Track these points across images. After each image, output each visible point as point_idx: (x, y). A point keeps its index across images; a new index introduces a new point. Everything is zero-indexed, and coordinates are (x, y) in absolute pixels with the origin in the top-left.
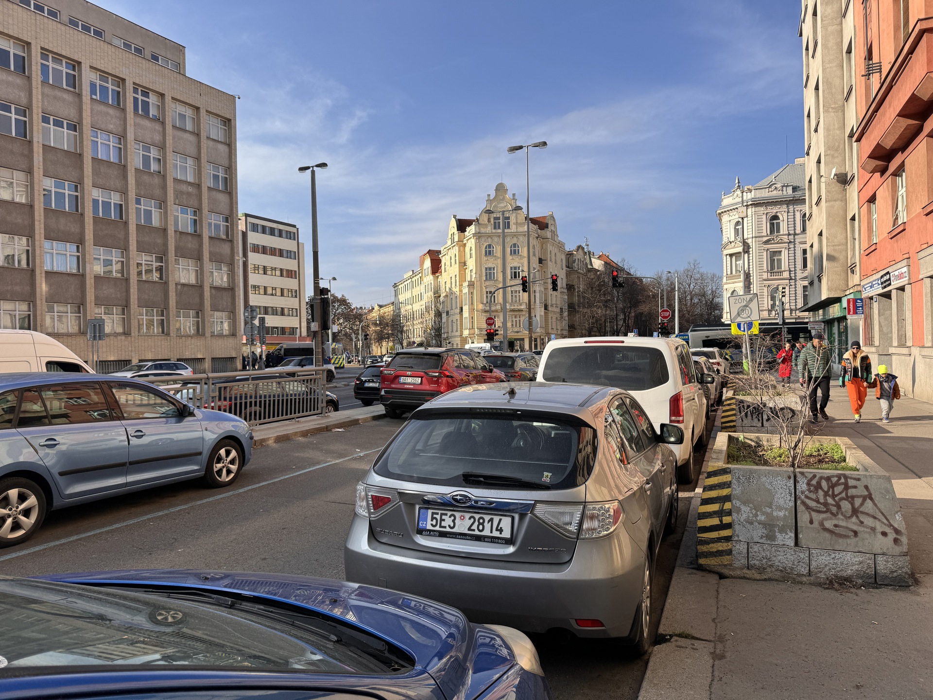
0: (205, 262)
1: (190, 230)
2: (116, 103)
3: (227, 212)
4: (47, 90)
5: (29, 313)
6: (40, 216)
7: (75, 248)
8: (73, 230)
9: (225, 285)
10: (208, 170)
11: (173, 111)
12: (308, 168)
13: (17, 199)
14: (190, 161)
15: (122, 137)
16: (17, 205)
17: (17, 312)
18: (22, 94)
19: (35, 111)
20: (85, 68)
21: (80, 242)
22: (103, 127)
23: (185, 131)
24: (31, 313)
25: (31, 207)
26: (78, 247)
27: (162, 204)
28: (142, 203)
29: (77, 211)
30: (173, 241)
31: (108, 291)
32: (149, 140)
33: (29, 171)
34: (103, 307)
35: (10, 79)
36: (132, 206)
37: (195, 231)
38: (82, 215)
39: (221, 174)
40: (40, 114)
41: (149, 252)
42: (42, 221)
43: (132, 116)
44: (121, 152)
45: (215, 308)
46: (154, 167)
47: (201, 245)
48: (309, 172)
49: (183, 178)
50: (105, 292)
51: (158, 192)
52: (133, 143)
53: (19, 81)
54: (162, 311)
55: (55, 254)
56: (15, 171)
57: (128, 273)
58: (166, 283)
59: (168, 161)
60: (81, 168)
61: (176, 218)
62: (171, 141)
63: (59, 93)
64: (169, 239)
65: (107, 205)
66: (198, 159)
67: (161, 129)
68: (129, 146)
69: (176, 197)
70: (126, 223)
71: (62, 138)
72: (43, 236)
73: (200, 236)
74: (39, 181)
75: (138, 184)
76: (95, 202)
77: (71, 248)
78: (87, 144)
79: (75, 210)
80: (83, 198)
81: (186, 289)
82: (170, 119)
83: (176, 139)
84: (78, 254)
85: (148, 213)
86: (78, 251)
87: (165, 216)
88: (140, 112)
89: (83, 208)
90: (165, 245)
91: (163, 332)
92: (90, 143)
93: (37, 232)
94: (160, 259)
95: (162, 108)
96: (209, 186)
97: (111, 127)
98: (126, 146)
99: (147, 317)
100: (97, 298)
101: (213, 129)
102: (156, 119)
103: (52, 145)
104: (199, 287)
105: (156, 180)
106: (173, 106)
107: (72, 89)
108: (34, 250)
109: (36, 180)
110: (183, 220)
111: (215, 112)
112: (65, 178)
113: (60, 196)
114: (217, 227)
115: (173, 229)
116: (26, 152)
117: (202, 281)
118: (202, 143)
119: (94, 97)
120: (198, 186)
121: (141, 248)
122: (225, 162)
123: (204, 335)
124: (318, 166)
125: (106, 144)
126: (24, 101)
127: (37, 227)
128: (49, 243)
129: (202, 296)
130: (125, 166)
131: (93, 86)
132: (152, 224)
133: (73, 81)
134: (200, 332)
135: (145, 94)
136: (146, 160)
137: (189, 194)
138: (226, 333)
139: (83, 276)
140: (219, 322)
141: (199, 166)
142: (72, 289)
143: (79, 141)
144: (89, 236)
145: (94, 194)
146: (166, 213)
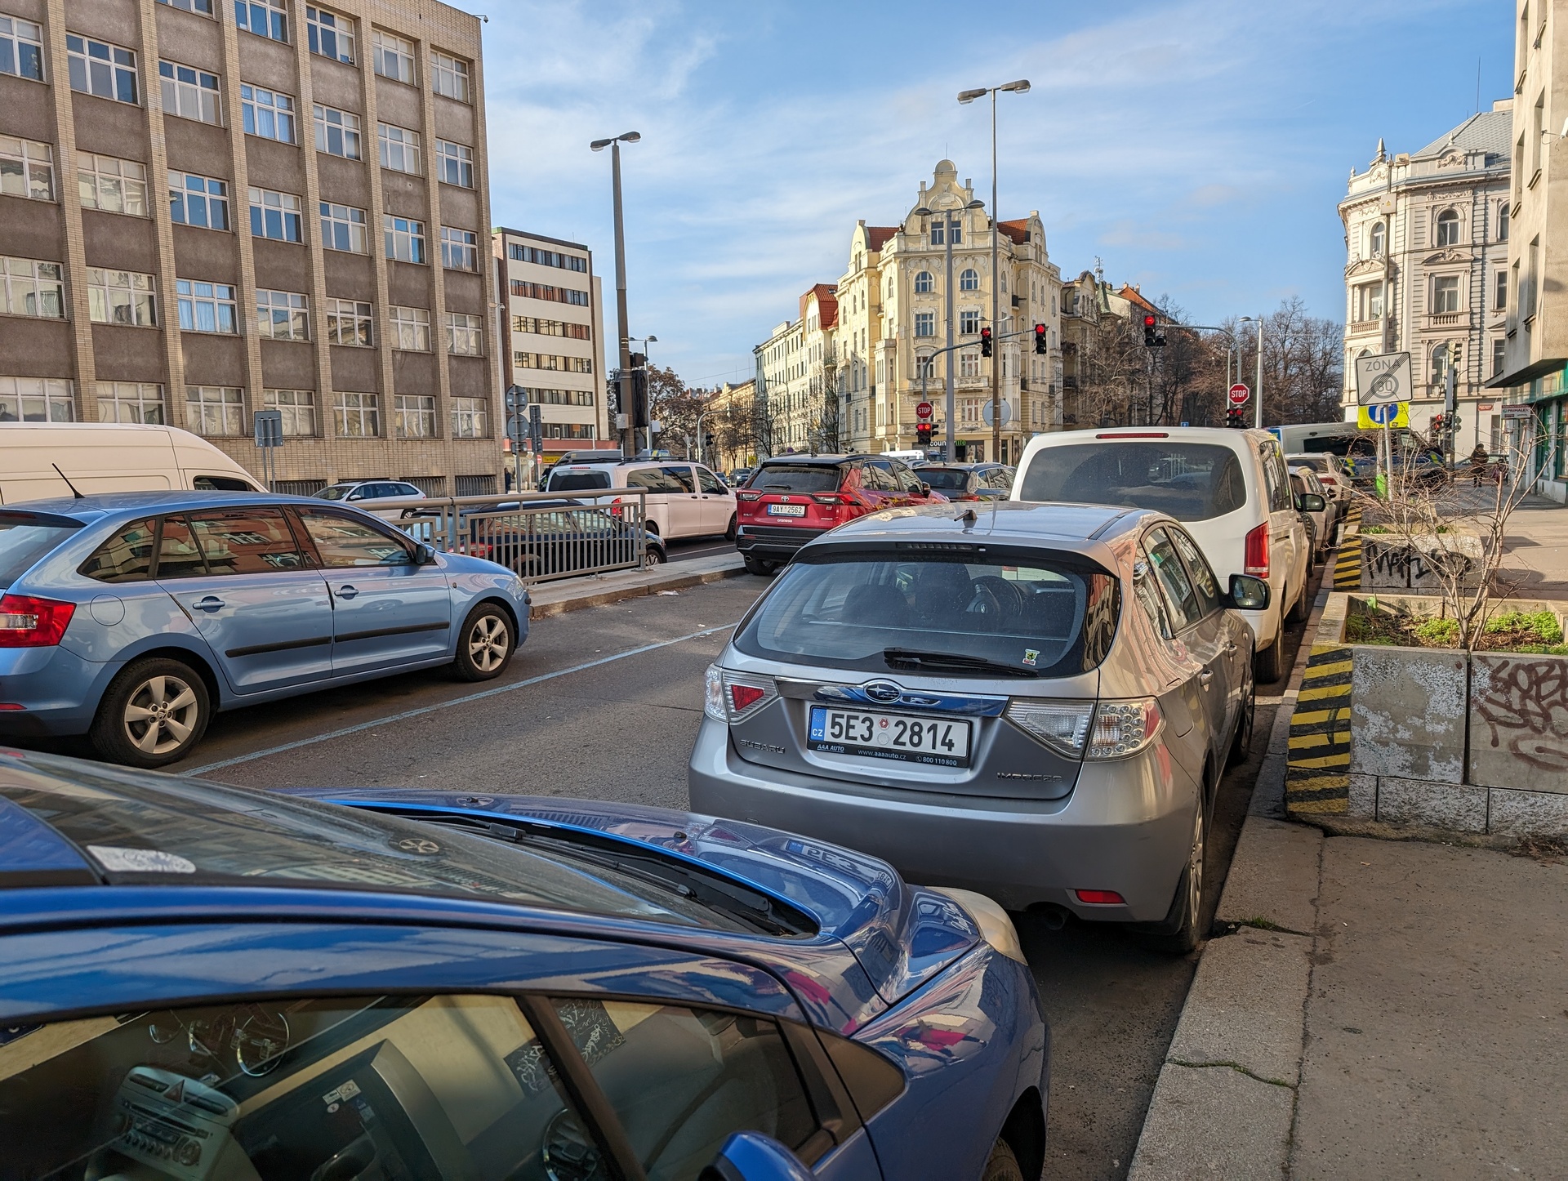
0: (438, 314)
1: (412, 257)
2: (279, 37)
3: (472, 226)
4: (166, 17)
5: (160, 402)
6: (167, 237)
7: (227, 291)
8: (221, 260)
9: (473, 352)
10: (439, 153)
11: (376, 47)
12: (607, 142)
13: (128, 211)
14: (408, 137)
15: (292, 98)
16: (129, 219)
17: (141, 401)
18: (125, 26)
19: (147, 55)
21: (234, 282)
22: (260, 79)
23: (395, 82)
24: (163, 402)
25: (152, 222)
26: (231, 290)
27: (364, 213)
28: (331, 213)
29: (226, 228)
30: (386, 277)
31: (284, 364)
32: (337, 102)
33: (145, 162)
34: (276, 391)
36: (316, 218)
37: (421, 260)
38: (235, 235)
39: (461, 158)
40: (157, 61)
41: (346, 296)
42: (172, 247)
43: (308, 60)
44: (294, 122)
45: (458, 392)
46: (348, 148)
47: (431, 284)
48: (609, 148)
49: (398, 168)
50: (279, 366)
51: (356, 193)
52: (311, 107)
54: (373, 398)
55: (195, 303)
56: (121, 161)
57: (315, 335)
58: (377, 350)
59: (370, 137)
60: (229, 154)
61: (389, 237)
62: (375, 102)
63: (184, 22)
64: (379, 274)
65: (274, 217)
66: (420, 132)
67: (357, 82)
68: (304, 113)
69: (387, 201)
70: (307, 248)
71: (194, 101)
72: (173, 272)
73: (429, 268)
74: (162, 177)
75: (323, 178)
76: (255, 212)
77: (220, 292)
78: (236, 110)
79: (222, 225)
80: (234, 205)
81: (409, 358)
82: (372, 63)
83: (383, 98)
84: (232, 302)
85: (342, 230)
86: (232, 297)
87: (369, 234)
88: (321, 52)
89: (236, 223)
90: (373, 284)
91: (375, 433)
92: (240, 108)
93: (164, 264)
94: (365, 309)
95: (356, 43)
96: (441, 180)
97: (273, 79)
98: (299, 112)
99: (348, 408)
100: (266, 376)
101: (443, 77)
102: (348, 63)
103: (179, 115)
104: (431, 355)
105: (353, 172)
106: (375, 38)
107: (206, 14)
108: (160, 296)
109: (157, 176)
110: (399, 240)
111: (446, 47)
112: (203, 171)
113: (197, 204)
114: (457, 251)
115: (384, 258)
116: (137, 128)
117: (436, 345)
118: (426, 104)
119: (243, 26)
120: (423, 180)
121: (333, 291)
122: (467, 138)
123: (441, 437)
124: (624, 138)
125: (266, 110)
126: (128, 37)
127: (163, 257)
128: (184, 285)
129: (435, 372)
130: (300, 149)
131: (240, 6)
132: (349, 249)
134: (435, 432)
135: (328, 18)
136: (335, 135)
137: (408, 195)
138: (477, 433)
139: (242, 339)
140: (465, 415)
141: (423, 146)
142: (226, 362)
143: (222, 105)
144: (248, 271)
145: (252, 198)
146: (371, 228)
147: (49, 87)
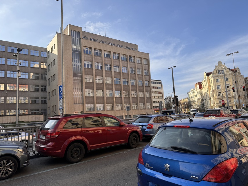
0: (145, 92)
1: (141, 85)
2: (126, 60)
3: (148, 80)
4: (114, 60)
8: (120, 88)
9: (149, 97)
10: (144, 71)
12: (171, 68)
14: (140, 70)
15: (127, 67)
16: (110, 84)
17: (111, 106)
19: (112, 65)
20: (120, 54)
21: (121, 90)
23: (139, 63)
24: (113, 106)
25: (112, 84)
27: (135, 80)
31: (126, 100)
32: (132, 67)
33: (112, 77)
35: (108, 59)
36: (130, 82)
38: (121, 85)
39: (147, 72)
41: (133, 91)
42: (114, 87)
43: (129, 63)
45: (147, 103)
46: (133, 72)
47: (144, 88)
49: (139, 74)
51: (134, 78)
53: (109, 59)
54: (137, 104)
55: (117, 93)
56: (109, 78)
57: (130, 96)
58: (137, 98)
59: (136, 71)
60: (120, 75)
63: (116, 61)
65: (125, 82)
66: (142, 69)
67: (134, 64)
69: (138, 78)
70: (129, 85)
71: (117, 70)
72: (114, 90)
73: (143, 86)
75: (131, 76)
76: (123, 81)
77: (119, 92)
78: (121, 70)
80: (121, 81)
81: (141, 98)
82: (136, 62)
83: (137, 66)
85: (133, 82)
87: (136, 83)
88: (130, 61)
89: (121, 83)
90: (137, 89)
91: (137, 109)
94: (136, 92)
95: (134, 60)
97: (125, 65)
98: (128, 69)
99: (134, 106)
100: (124, 102)
101: (145, 62)
102: (133, 62)
103: (115, 71)
104: (144, 98)
105: (134, 75)
106: (136, 58)
107: (118, 59)
108: (113, 93)
109: (113, 79)
110: (139, 83)
111: (145, 58)
112: (118, 77)
113: (117, 81)
114: (147, 84)
115: (138, 86)
116: (111, 74)
117: (144, 96)
118: (143, 66)
119: (122, 60)
120: (142, 75)
122: (148, 69)
123: (145, 109)
124: (173, 67)
125: (124, 69)
126: (110, 63)
129: (144, 100)
130: (128, 73)
131: (122, 57)
132: (134, 85)
133: (118, 57)
134: (144, 108)
135: (131, 57)
136: (132, 71)
137: (141, 77)
138: (150, 108)
139: (122, 97)
140: (148, 106)
141: (142, 71)
142: (120, 100)
143: (120, 70)
144: (122, 89)
145: (123, 80)
146: (136, 82)
147: (103, 70)
